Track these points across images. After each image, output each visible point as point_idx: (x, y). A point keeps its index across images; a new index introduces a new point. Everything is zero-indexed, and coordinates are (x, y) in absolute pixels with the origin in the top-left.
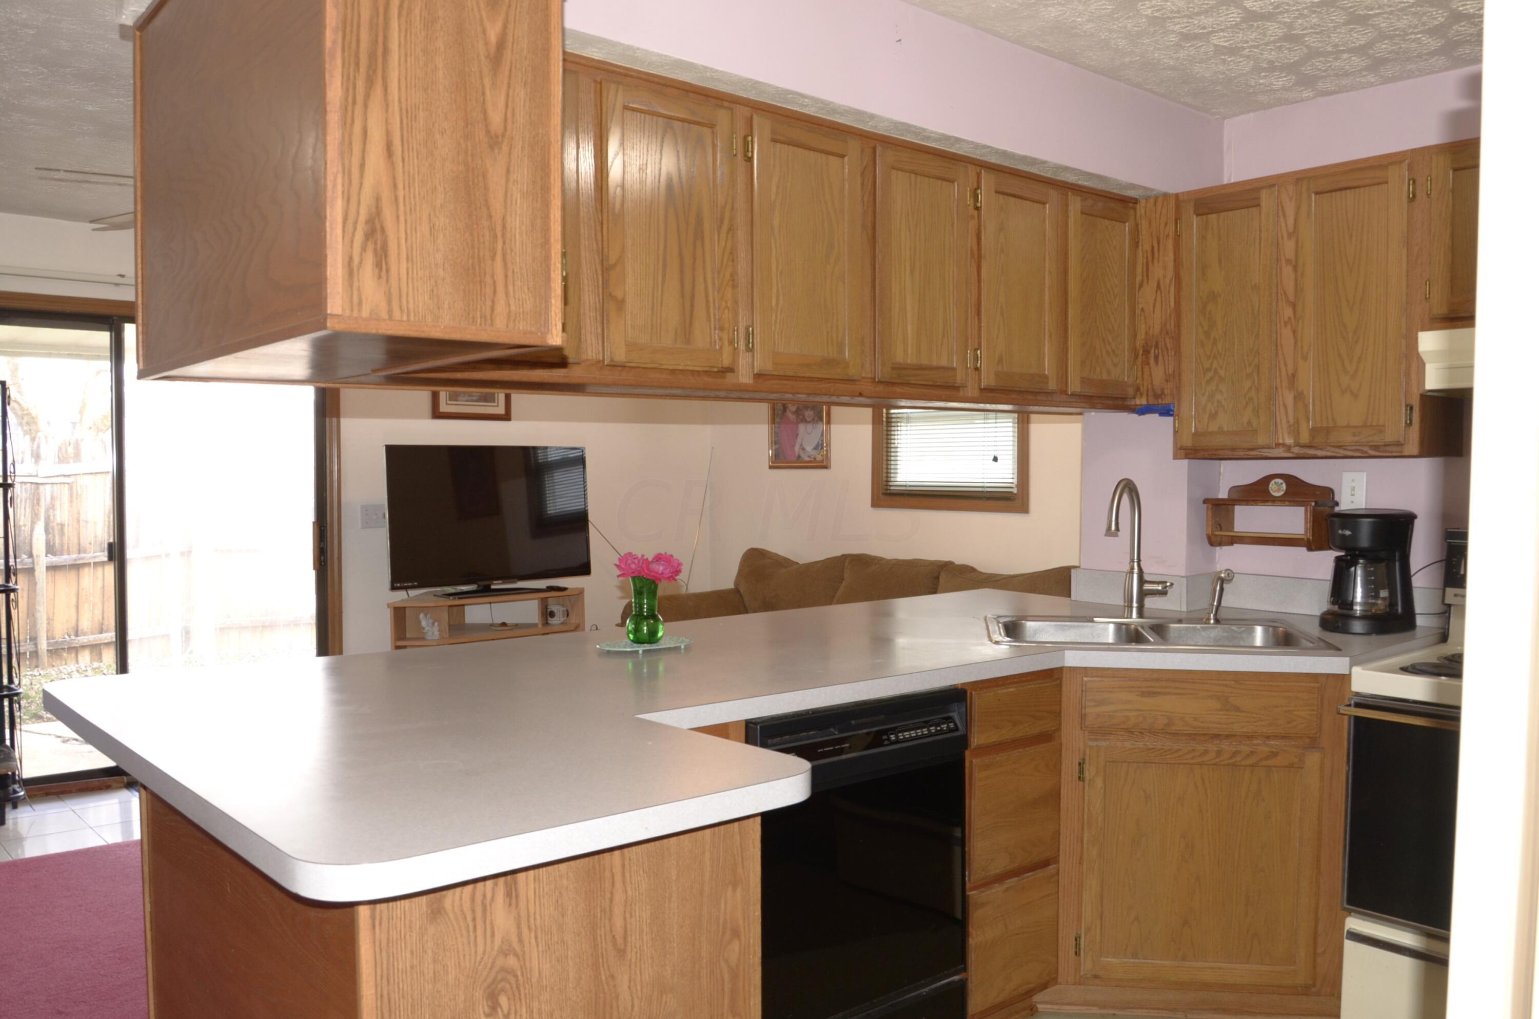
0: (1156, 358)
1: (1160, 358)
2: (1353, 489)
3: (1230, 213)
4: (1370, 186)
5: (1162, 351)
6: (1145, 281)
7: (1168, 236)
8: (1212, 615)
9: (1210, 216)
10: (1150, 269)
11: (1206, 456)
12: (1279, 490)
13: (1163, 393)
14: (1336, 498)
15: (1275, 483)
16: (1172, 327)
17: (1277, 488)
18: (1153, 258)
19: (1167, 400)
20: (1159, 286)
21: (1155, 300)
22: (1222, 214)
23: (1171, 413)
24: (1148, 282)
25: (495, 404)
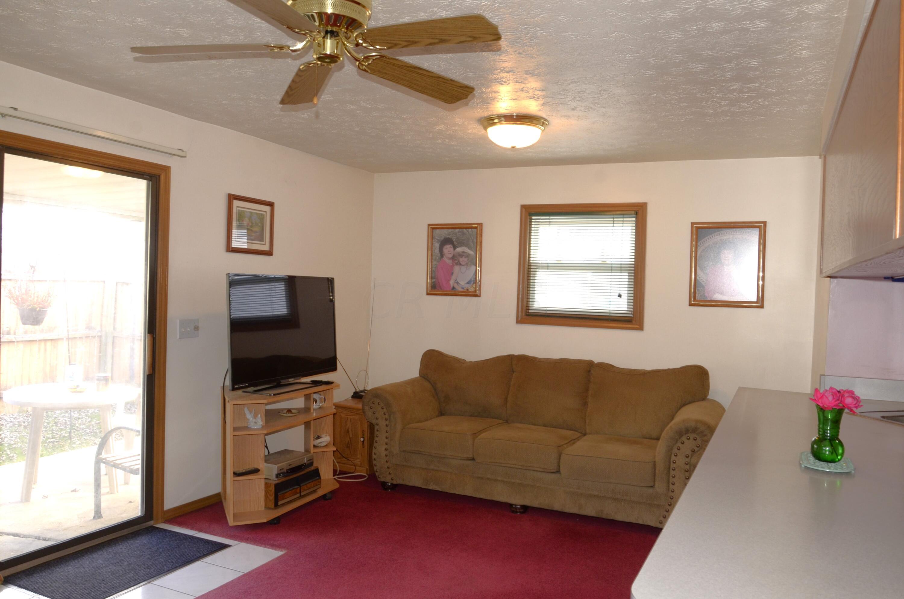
25: (263, 243)
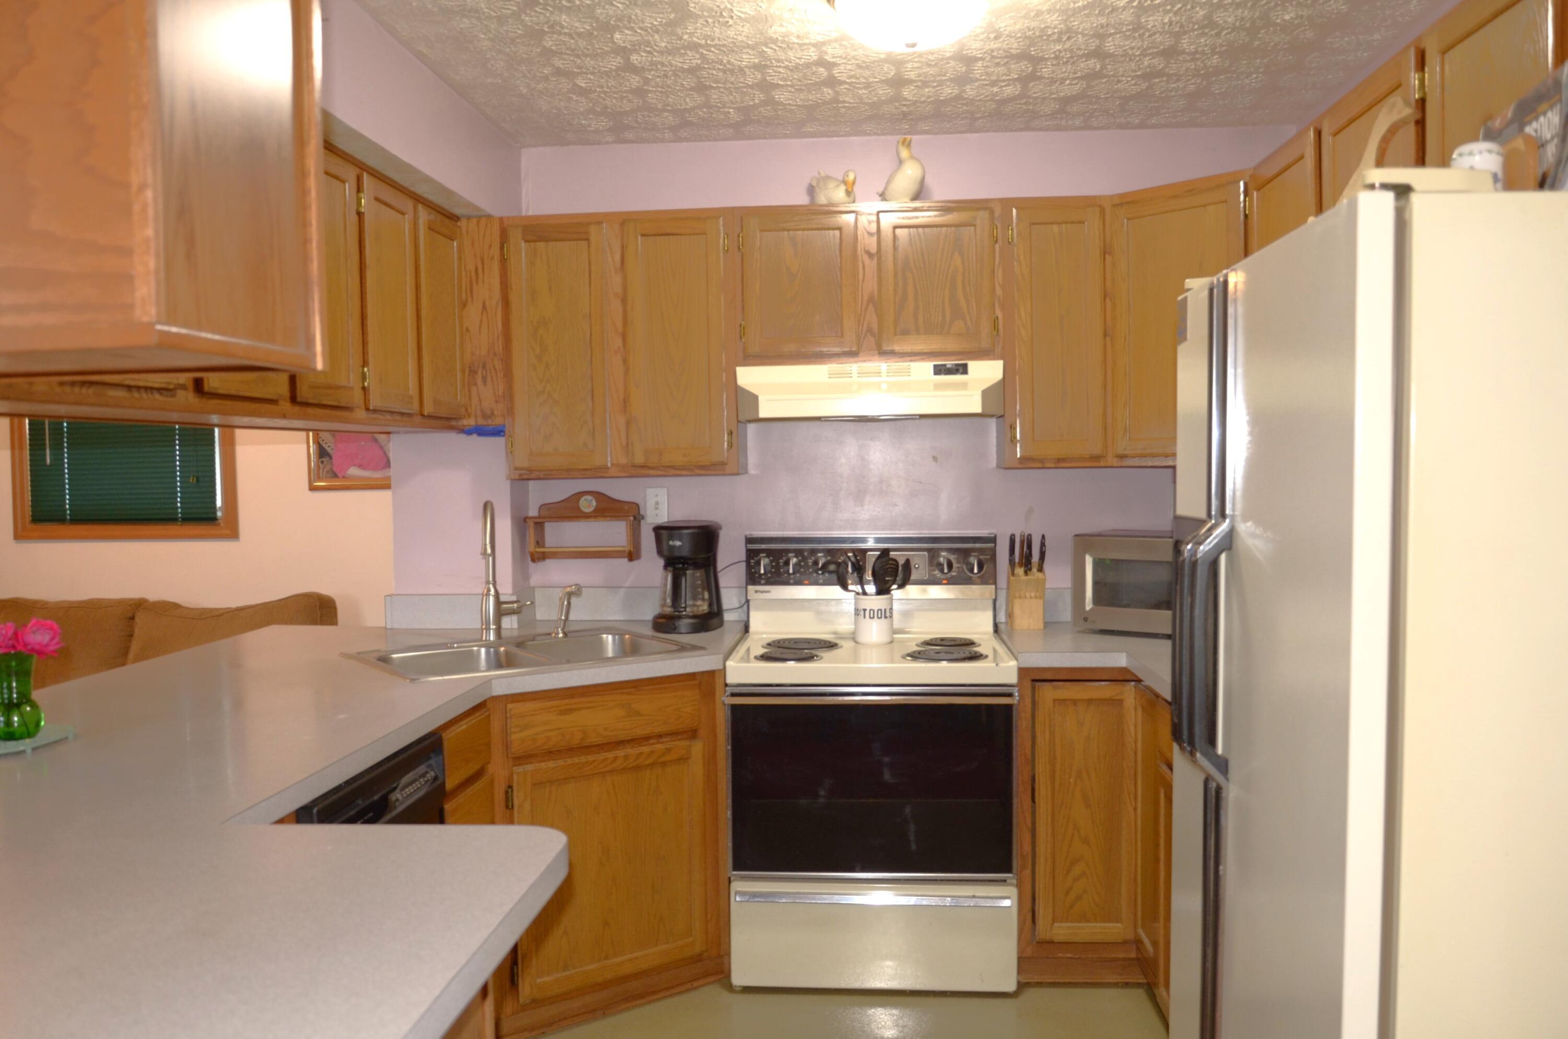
0: (484, 379)
1: (489, 379)
2: (657, 503)
3: (559, 244)
4: (690, 235)
5: (490, 372)
6: (469, 299)
7: (493, 258)
8: (560, 629)
9: (538, 244)
10: (475, 287)
11: (542, 476)
12: (589, 506)
13: (492, 414)
14: (642, 512)
15: (586, 500)
16: (501, 349)
17: (588, 504)
18: (477, 278)
19: (498, 421)
20: (484, 307)
21: (481, 321)
22: (551, 244)
23: (502, 434)
24: (472, 302)
